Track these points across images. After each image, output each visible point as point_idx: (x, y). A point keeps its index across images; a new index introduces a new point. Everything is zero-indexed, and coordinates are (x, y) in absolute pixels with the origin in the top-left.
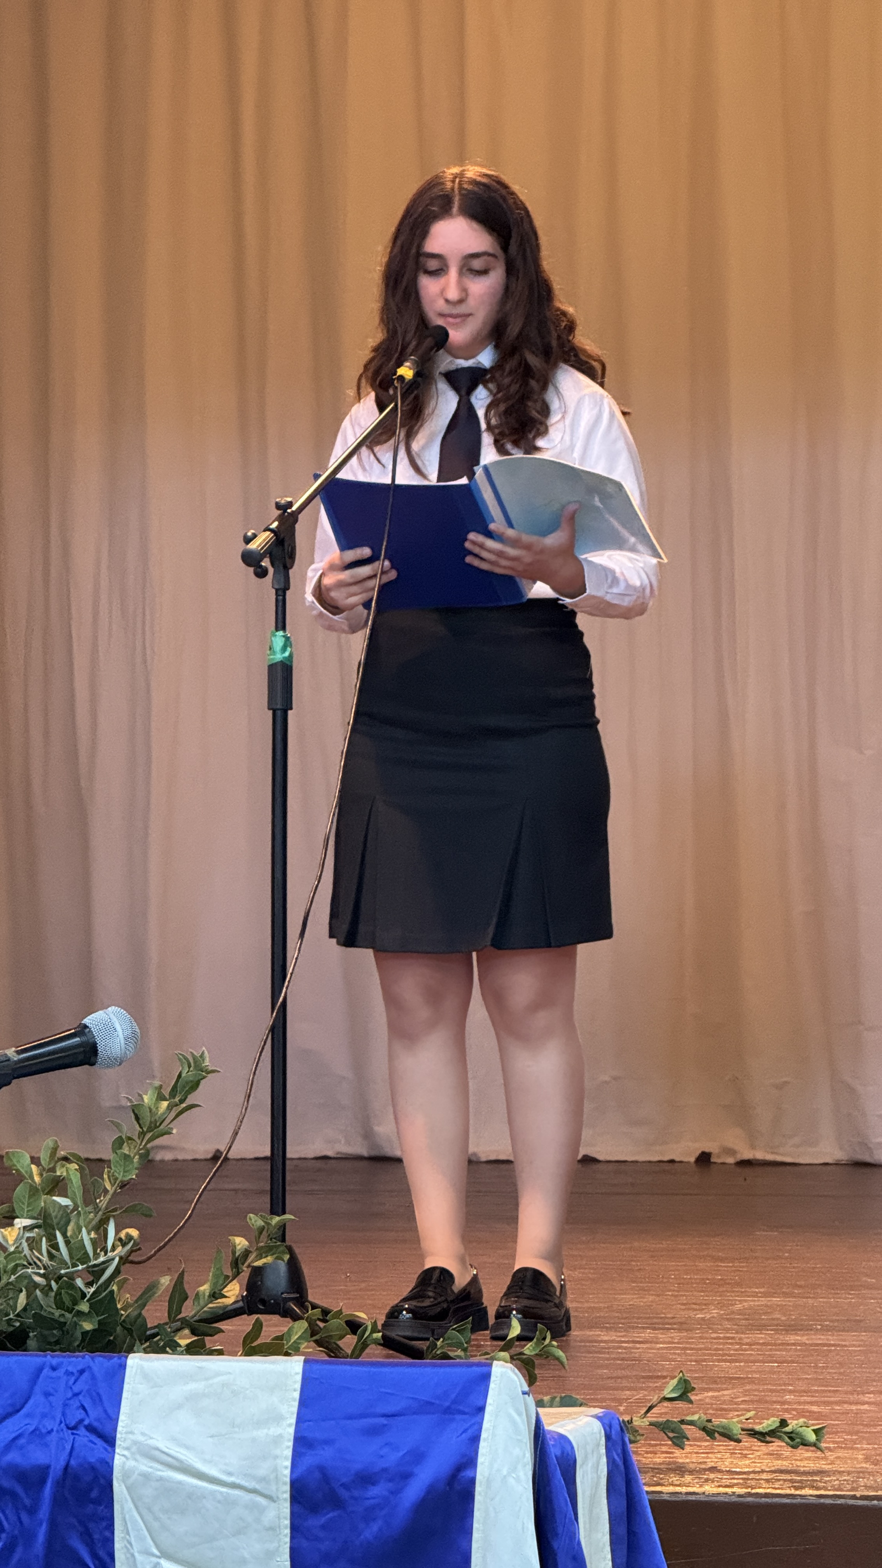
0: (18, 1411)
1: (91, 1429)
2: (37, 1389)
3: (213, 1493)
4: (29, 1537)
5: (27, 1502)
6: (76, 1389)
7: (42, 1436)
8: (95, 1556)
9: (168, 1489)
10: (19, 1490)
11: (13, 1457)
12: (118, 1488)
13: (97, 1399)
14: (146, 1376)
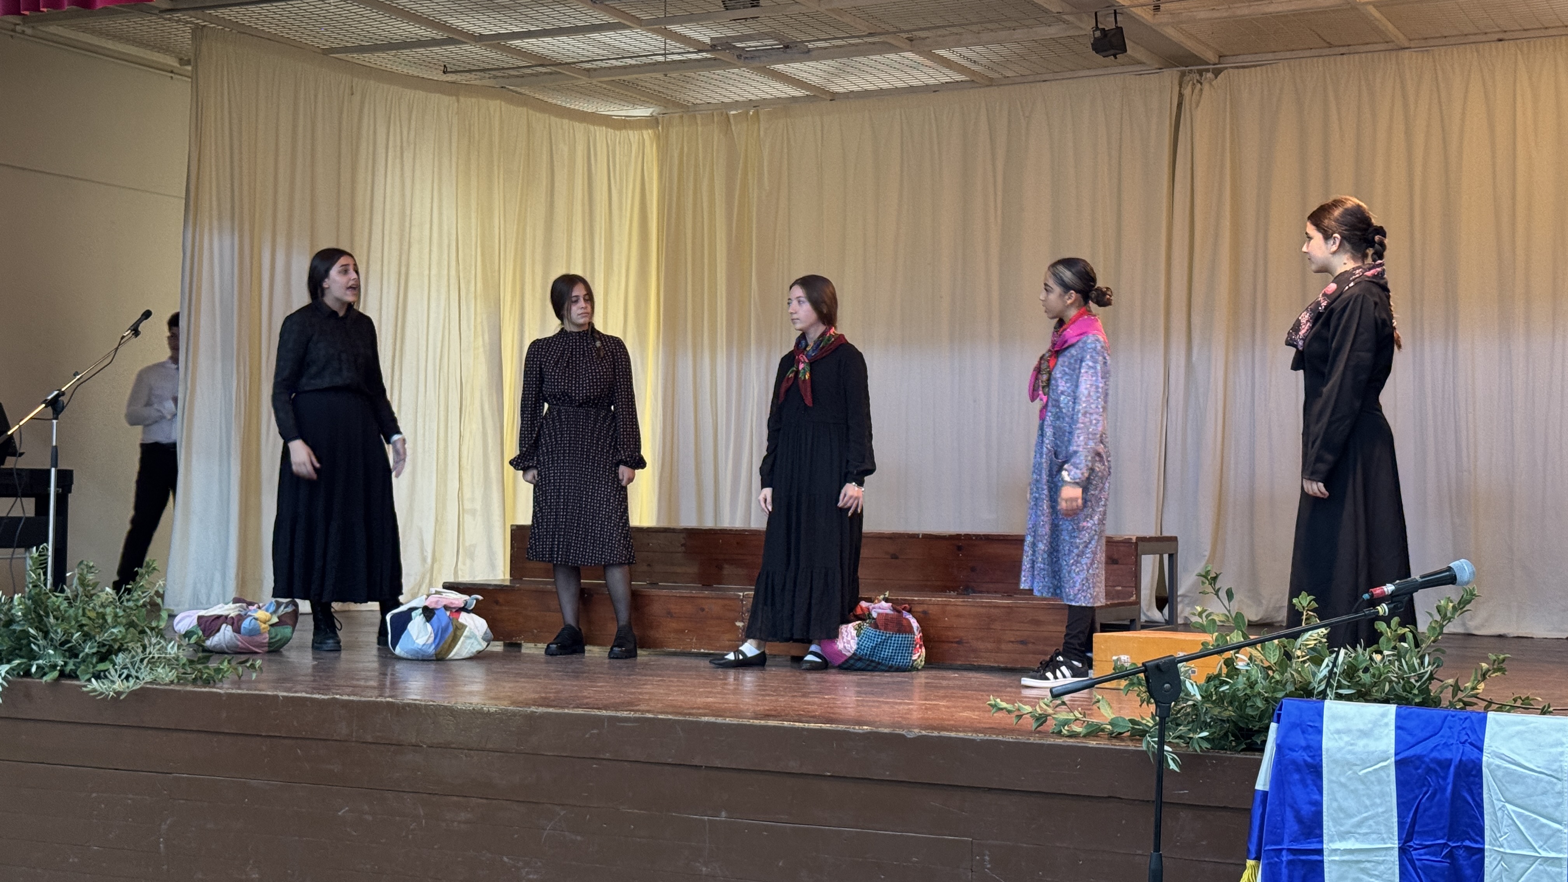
0: (1436, 734)
1: (1471, 744)
2: (1446, 724)
3: (1531, 776)
4: (1444, 790)
5: (1442, 774)
6: (1464, 726)
7: (1448, 746)
8: (1474, 800)
9: (1509, 773)
10: (1438, 769)
11: (1435, 754)
12: (1485, 770)
13: (1474, 731)
14: (1497, 722)
